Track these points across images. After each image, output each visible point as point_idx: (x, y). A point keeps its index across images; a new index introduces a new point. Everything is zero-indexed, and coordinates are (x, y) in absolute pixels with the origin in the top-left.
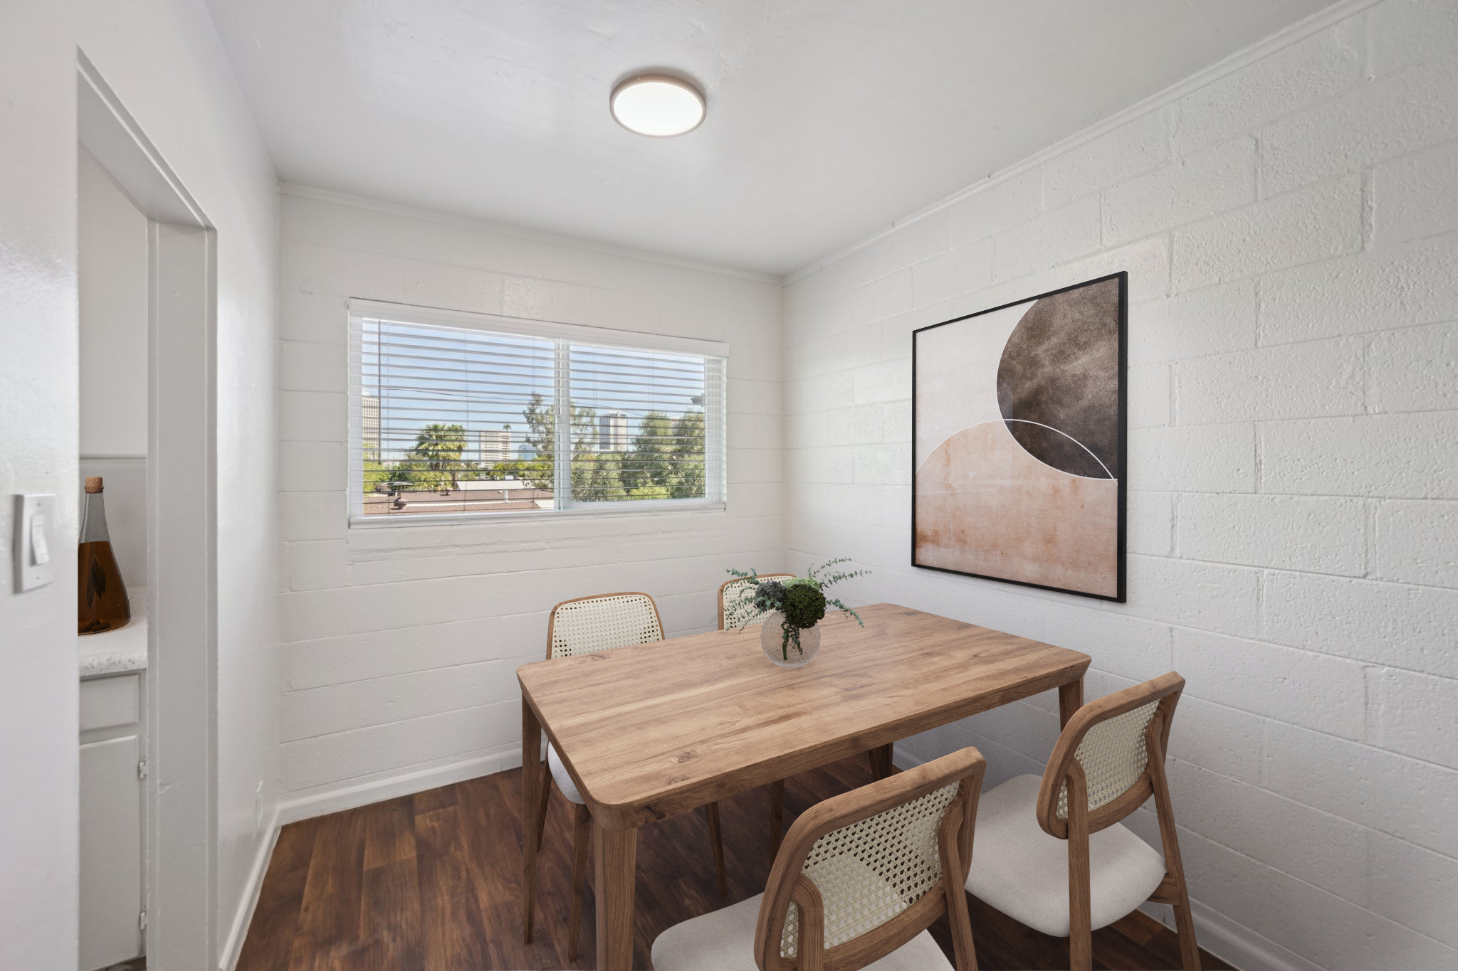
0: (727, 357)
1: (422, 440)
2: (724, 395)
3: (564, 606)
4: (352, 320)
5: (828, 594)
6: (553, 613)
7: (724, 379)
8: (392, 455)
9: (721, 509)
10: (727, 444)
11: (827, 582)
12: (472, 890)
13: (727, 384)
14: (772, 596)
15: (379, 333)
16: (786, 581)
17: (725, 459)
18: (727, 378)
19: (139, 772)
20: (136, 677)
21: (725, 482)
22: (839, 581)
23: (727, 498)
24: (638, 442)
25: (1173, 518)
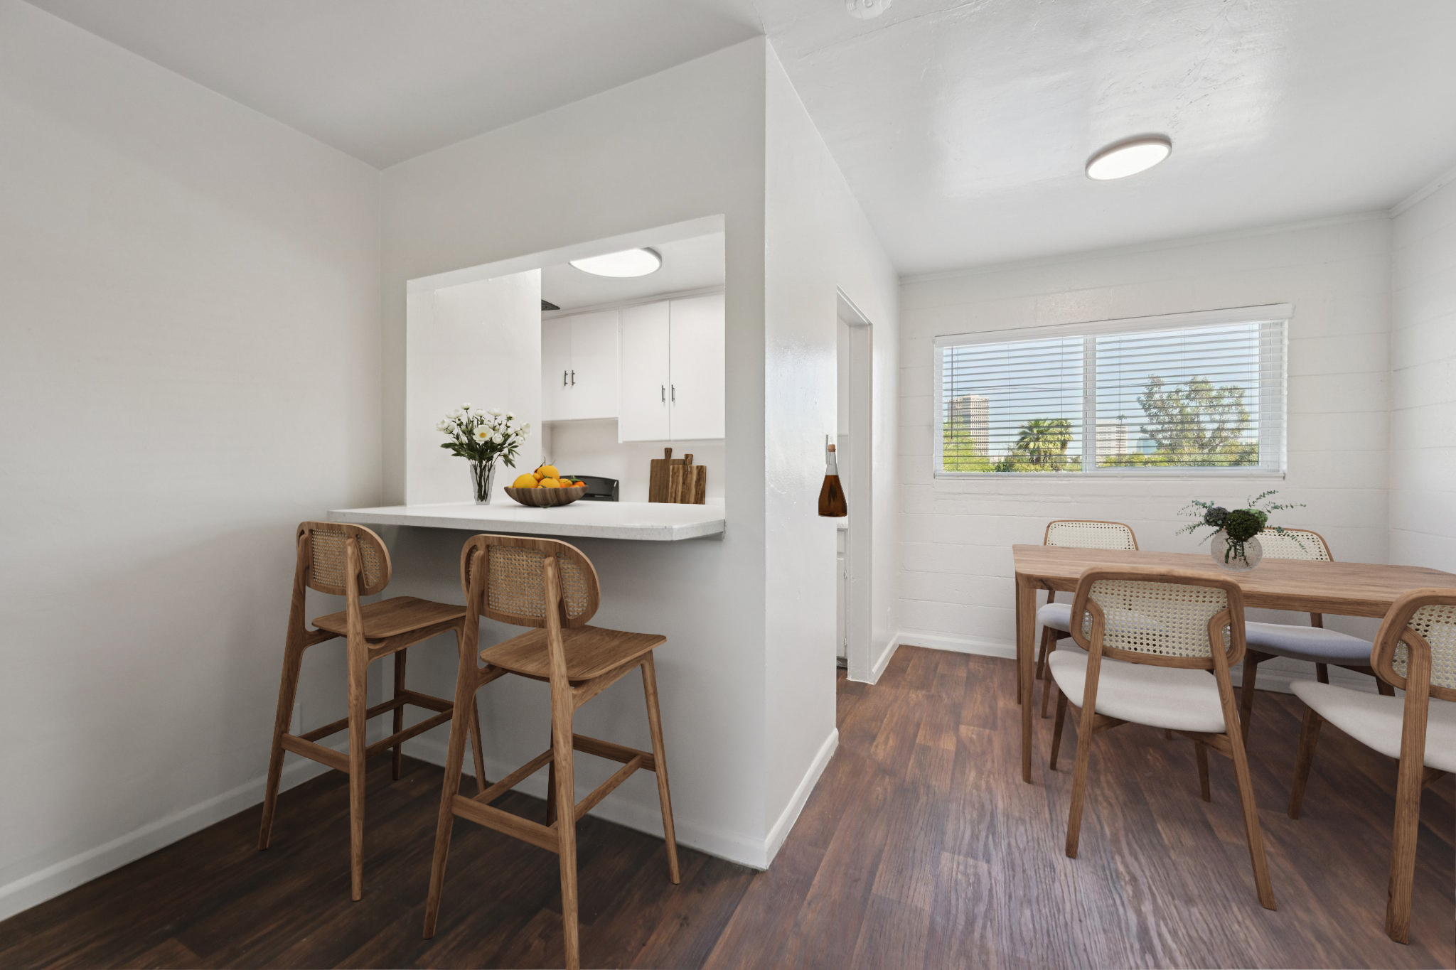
0: (1289, 318)
1: (1024, 435)
2: (1286, 358)
3: (1057, 524)
4: (936, 350)
6: (1049, 526)
7: (1286, 342)
8: (996, 453)
9: (1280, 477)
10: (1288, 409)
12: (995, 698)
13: (1289, 346)
14: (1217, 517)
15: (952, 355)
17: (1285, 426)
18: (1289, 339)
19: (844, 575)
20: (843, 533)
21: (1285, 450)
23: (1288, 467)
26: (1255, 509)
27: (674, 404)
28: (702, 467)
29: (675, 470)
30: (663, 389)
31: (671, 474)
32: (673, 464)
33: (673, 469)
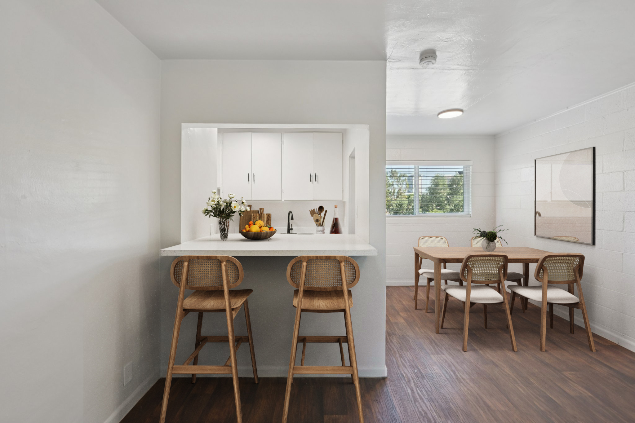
0: (472, 166)
3: (422, 238)
5: (498, 235)
6: (419, 239)
7: (471, 173)
9: (470, 216)
11: (497, 232)
13: (472, 175)
14: (484, 234)
16: (488, 231)
17: (471, 200)
18: (472, 172)
21: (471, 208)
22: (500, 231)
23: (472, 213)
24: (429, 189)
25: (623, 220)
26: (494, 231)
27: (254, 183)
28: (269, 214)
29: (255, 216)
30: (249, 175)
31: (252, 218)
32: (253, 213)
33: (253, 215)
